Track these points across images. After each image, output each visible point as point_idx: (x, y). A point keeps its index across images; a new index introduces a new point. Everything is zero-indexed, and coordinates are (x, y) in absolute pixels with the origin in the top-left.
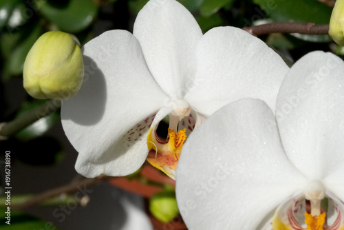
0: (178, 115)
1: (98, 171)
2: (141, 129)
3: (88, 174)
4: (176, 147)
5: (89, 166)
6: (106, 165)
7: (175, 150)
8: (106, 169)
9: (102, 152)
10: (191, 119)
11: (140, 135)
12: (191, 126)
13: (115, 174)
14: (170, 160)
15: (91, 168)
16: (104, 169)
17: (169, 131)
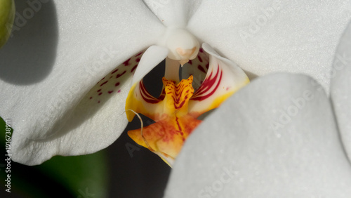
0: (177, 58)
1: (47, 152)
2: (118, 76)
3: (31, 159)
4: (176, 108)
5: (32, 147)
6: (62, 139)
7: (176, 113)
8: (62, 146)
9: (52, 123)
10: (202, 56)
11: (118, 84)
12: (203, 65)
13: (77, 152)
14: (167, 131)
15: (35, 149)
16: (59, 146)
17: (165, 83)
